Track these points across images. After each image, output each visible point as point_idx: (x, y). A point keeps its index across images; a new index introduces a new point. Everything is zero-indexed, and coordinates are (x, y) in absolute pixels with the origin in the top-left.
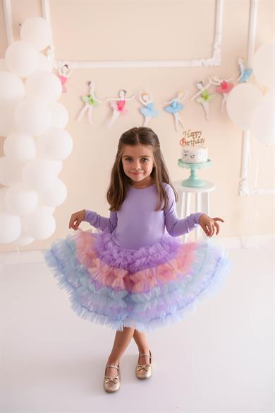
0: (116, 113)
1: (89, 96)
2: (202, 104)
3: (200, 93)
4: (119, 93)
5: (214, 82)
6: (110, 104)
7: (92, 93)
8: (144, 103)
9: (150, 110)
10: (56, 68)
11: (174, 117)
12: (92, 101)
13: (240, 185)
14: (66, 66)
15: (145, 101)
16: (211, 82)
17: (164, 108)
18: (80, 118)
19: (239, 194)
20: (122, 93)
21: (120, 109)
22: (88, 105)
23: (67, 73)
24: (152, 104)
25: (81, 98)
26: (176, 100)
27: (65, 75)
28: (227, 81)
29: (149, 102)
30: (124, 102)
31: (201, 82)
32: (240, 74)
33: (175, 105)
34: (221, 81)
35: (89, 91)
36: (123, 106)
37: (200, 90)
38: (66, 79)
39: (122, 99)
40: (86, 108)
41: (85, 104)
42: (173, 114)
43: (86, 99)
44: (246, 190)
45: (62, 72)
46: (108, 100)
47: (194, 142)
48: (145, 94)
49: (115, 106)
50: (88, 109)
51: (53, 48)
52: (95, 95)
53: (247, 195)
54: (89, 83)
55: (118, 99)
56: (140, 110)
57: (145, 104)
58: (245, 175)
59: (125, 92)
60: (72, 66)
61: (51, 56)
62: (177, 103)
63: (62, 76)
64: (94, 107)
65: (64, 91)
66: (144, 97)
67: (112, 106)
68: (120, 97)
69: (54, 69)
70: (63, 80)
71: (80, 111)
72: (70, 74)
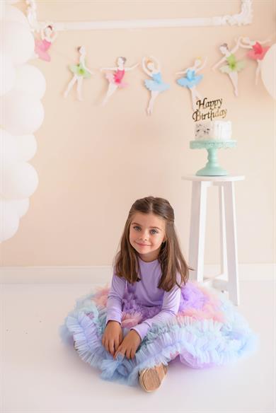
0: (113, 86)
1: (78, 65)
2: (228, 75)
3: (224, 59)
4: (117, 61)
5: (244, 44)
6: (104, 75)
7: (82, 60)
8: (149, 74)
9: (158, 82)
10: (38, 31)
11: (190, 92)
12: (81, 71)
14: (50, 27)
15: (151, 71)
16: (239, 44)
17: (177, 82)
18: (66, 94)
20: (121, 61)
21: (118, 81)
22: (76, 77)
23: (51, 36)
24: (159, 74)
26: (192, 69)
27: (48, 39)
28: (261, 43)
29: (155, 72)
30: (123, 72)
31: (225, 45)
33: (190, 75)
34: (254, 43)
35: (79, 59)
36: (122, 78)
37: (224, 55)
38: (50, 43)
39: (121, 69)
40: (74, 79)
42: (188, 88)
43: (75, 69)
45: (45, 35)
46: (102, 70)
47: (211, 116)
48: (149, 62)
49: (111, 77)
50: (77, 82)
52: (85, 63)
54: (79, 49)
55: (116, 69)
56: (144, 83)
57: (151, 74)
59: (124, 59)
60: (57, 28)
62: (193, 72)
63: (45, 40)
64: (84, 78)
65: (48, 59)
66: (150, 65)
67: (107, 77)
68: (118, 66)
69: (36, 31)
70: (47, 45)
71: (67, 84)
72: (55, 38)
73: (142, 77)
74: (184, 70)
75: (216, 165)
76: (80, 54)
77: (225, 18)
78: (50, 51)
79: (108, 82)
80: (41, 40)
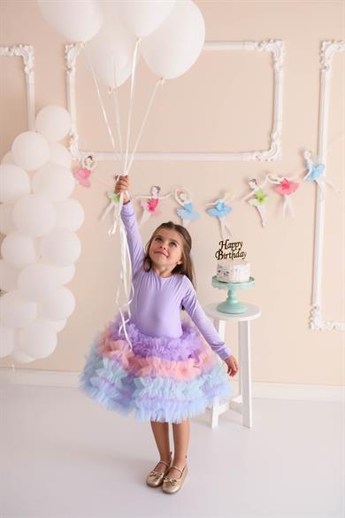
0: (147, 214)
2: (256, 207)
3: (253, 193)
4: (152, 190)
5: (272, 180)
6: (139, 202)
9: (189, 212)
10: (79, 160)
12: (118, 198)
13: (311, 316)
14: (90, 157)
15: (183, 201)
16: (267, 178)
17: (207, 210)
18: (104, 218)
19: (310, 327)
20: (155, 190)
21: (151, 209)
22: (113, 203)
23: (91, 166)
24: (191, 204)
25: (106, 194)
26: (221, 201)
27: (89, 168)
28: (289, 179)
29: (187, 202)
30: (157, 201)
31: (254, 180)
32: (308, 171)
33: (219, 207)
34: (282, 180)
36: (155, 206)
37: (253, 190)
38: (90, 171)
39: (155, 197)
41: (110, 202)
42: (217, 218)
43: (112, 195)
44: (318, 322)
45: (86, 164)
46: (137, 198)
47: (233, 256)
48: (181, 193)
49: (146, 205)
50: (114, 207)
51: (77, 137)
53: (320, 329)
55: (150, 197)
56: (176, 211)
57: (182, 204)
58: (318, 302)
59: (159, 189)
60: (97, 157)
61: (74, 147)
62: (223, 204)
63: (86, 169)
65: (88, 185)
66: (181, 196)
67: (142, 204)
68: (152, 195)
69: (77, 160)
70: (87, 173)
71: (105, 209)
72: (95, 166)
73: (174, 205)
74: (213, 202)
75: (235, 302)
77: (255, 154)
78: (91, 179)
80: (81, 169)
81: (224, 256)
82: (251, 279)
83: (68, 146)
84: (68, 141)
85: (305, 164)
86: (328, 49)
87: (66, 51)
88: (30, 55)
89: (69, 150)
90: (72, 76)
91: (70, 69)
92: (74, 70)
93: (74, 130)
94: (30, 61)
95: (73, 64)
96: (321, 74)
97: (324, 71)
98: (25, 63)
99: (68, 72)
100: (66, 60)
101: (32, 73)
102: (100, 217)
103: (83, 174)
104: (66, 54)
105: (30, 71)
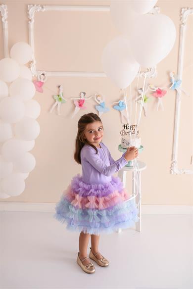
0: (78, 109)
1: (59, 96)
3: (140, 96)
4: (80, 94)
5: (151, 89)
6: (73, 102)
7: (61, 93)
9: (103, 107)
10: (36, 76)
11: (121, 113)
12: (60, 99)
13: (172, 167)
14: (43, 74)
15: (99, 101)
16: (149, 88)
17: (113, 107)
18: (51, 111)
19: (171, 173)
20: (82, 95)
21: (80, 106)
22: (57, 102)
23: (44, 79)
24: (104, 103)
25: (53, 97)
26: (122, 101)
27: (42, 81)
28: (161, 89)
29: (101, 102)
30: (84, 101)
31: (141, 89)
32: (172, 84)
33: (121, 105)
34: (157, 89)
35: (59, 92)
36: (82, 104)
37: (140, 94)
38: (43, 83)
39: (82, 99)
41: (55, 101)
42: (119, 111)
43: (56, 97)
44: (176, 170)
45: (40, 78)
46: (72, 99)
48: (98, 96)
49: (77, 104)
50: (57, 104)
51: (35, 62)
52: (63, 95)
53: (177, 174)
54: (59, 87)
55: (79, 99)
56: (95, 107)
57: (99, 103)
58: (176, 159)
59: (85, 94)
60: (47, 75)
61: (33, 68)
62: (123, 103)
63: (40, 81)
64: (62, 103)
65: (42, 92)
66: (98, 97)
67: (75, 103)
68: (81, 97)
69: (35, 76)
70: (41, 84)
71: (52, 106)
72: (46, 80)
73: (94, 104)
74: (117, 101)
76: (60, 90)
79: (75, 106)
80: (38, 81)
81: (126, 133)
82: (142, 147)
83: (29, 67)
84: (29, 64)
85: (170, 79)
86: (185, 13)
87: (28, 9)
88: (5, 10)
89: (30, 70)
90: (32, 25)
91: (30, 20)
92: (33, 21)
93: (33, 58)
94: (6, 14)
95: (32, 17)
96: (180, 27)
97: (182, 26)
98: (2, 15)
99: (29, 22)
100: (28, 14)
101: (7, 22)
102: (49, 110)
103: (39, 85)
104: (28, 11)
105: (5, 20)
